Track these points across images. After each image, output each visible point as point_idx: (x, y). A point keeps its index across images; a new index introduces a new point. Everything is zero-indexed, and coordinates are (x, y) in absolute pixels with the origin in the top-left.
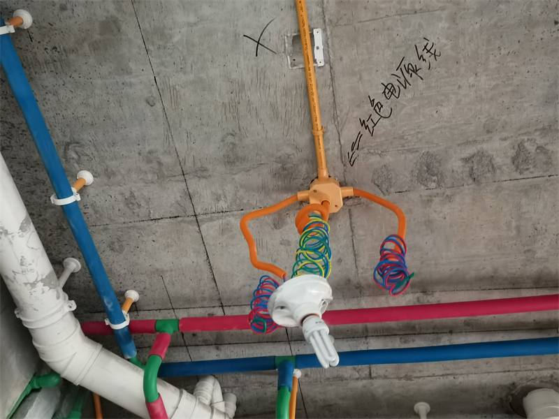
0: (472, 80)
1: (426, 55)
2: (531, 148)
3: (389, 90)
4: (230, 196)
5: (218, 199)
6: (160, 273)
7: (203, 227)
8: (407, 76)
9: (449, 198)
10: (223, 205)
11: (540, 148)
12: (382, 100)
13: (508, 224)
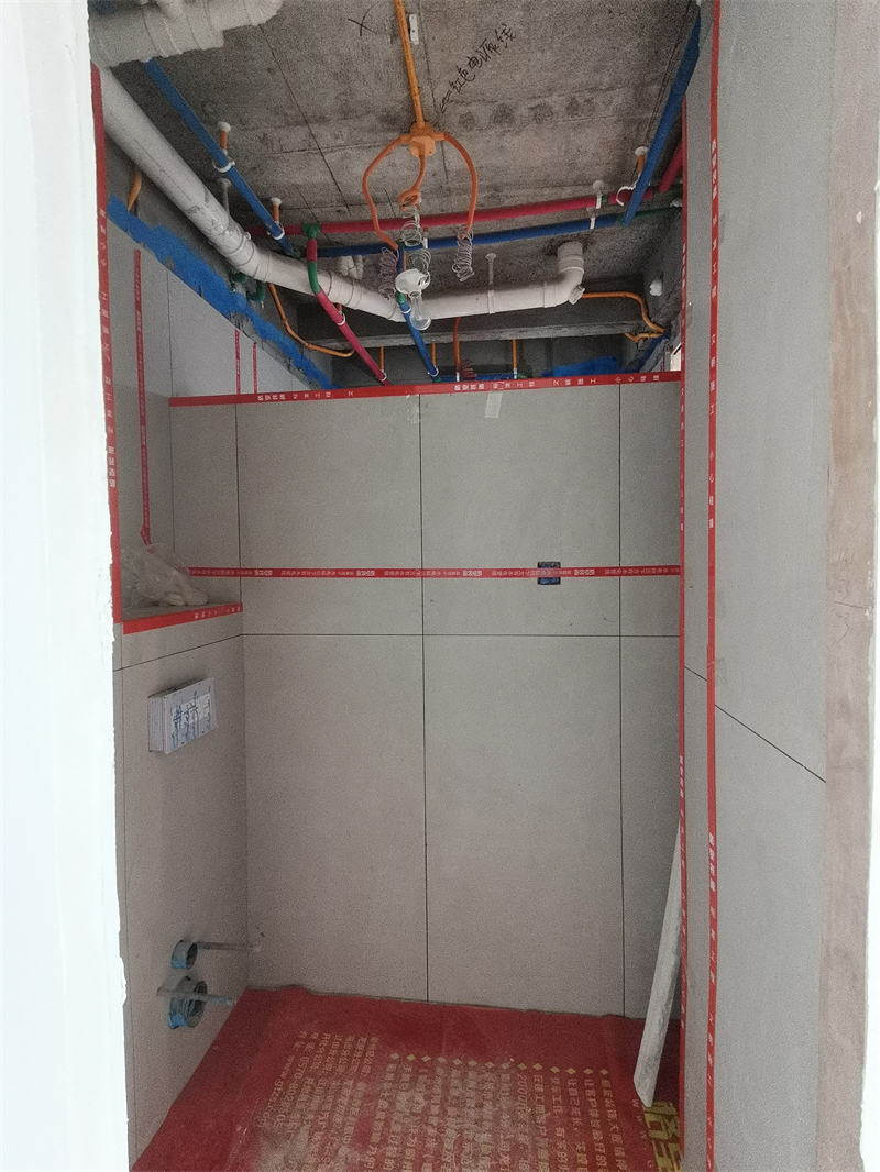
0: (539, 55)
1: (504, 38)
2: (581, 101)
3: (473, 62)
4: (345, 136)
5: (337, 137)
6: (297, 187)
7: (327, 157)
8: (488, 52)
9: (518, 133)
10: (340, 141)
11: (588, 101)
12: (468, 69)
13: (560, 148)
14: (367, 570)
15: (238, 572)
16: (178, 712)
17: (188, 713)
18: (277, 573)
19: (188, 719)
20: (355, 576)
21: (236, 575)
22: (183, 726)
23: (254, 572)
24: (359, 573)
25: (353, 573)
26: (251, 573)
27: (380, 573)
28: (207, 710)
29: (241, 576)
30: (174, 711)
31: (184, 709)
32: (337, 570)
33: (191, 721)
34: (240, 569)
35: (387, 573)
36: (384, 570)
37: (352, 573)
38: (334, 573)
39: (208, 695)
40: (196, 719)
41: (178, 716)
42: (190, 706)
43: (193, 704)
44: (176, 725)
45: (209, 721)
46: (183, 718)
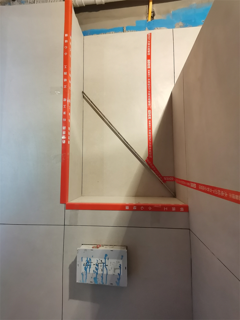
15: (186, 183)
16: (88, 262)
17: (97, 265)
19: (97, 269)
21: (186, 185)
22: (92, 272)
23: (190, 185)
28: (118, 271)
31: (94, 261)
33: (100, 272)
39: (120, 261)
40: (105, 272)
41: (88, 264)
42: (99, 262)
43: (103, 261)
44: (86, 269)
45: (119, 279)
46: (93, 268)
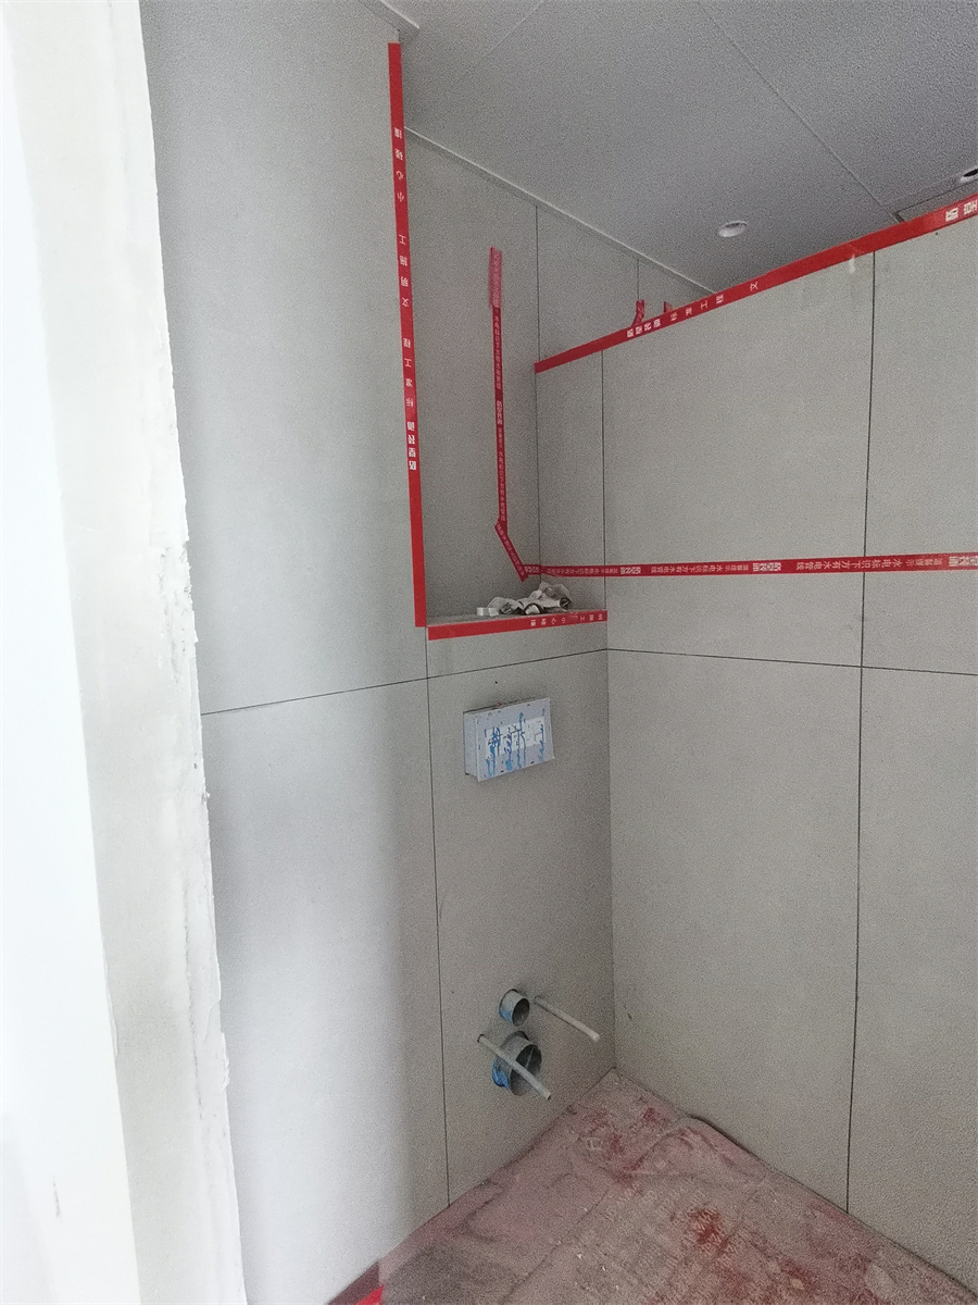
14: (767, 562)
15: (601, 571)
16: (495, 736)
17: (510, 737)
18: (646, 570)
19: (509, 744)
20: (750, 571)
21: (600, 575)
22: (502, 752)
23: (619, 571)
24: (756, 568)
25: (748, 568)
26: (618, 571)
27: (789, 566)
28: (539, 737)
29: (605, 575)
30: (490, 733)
31: (504, 731)
32: (724, 564)
33: (514, 748)
34: (605, 567)
35: (800, 566)
36: (795, 562)
37: (746, 568)
38: (720, 569)
39: (542, 719)
40: (522, 746)
41: (496, 740)
42: (513, 730)
43: (518, 727)
44: (492, 749)
45: (542, 751)
46: (504, 743)
